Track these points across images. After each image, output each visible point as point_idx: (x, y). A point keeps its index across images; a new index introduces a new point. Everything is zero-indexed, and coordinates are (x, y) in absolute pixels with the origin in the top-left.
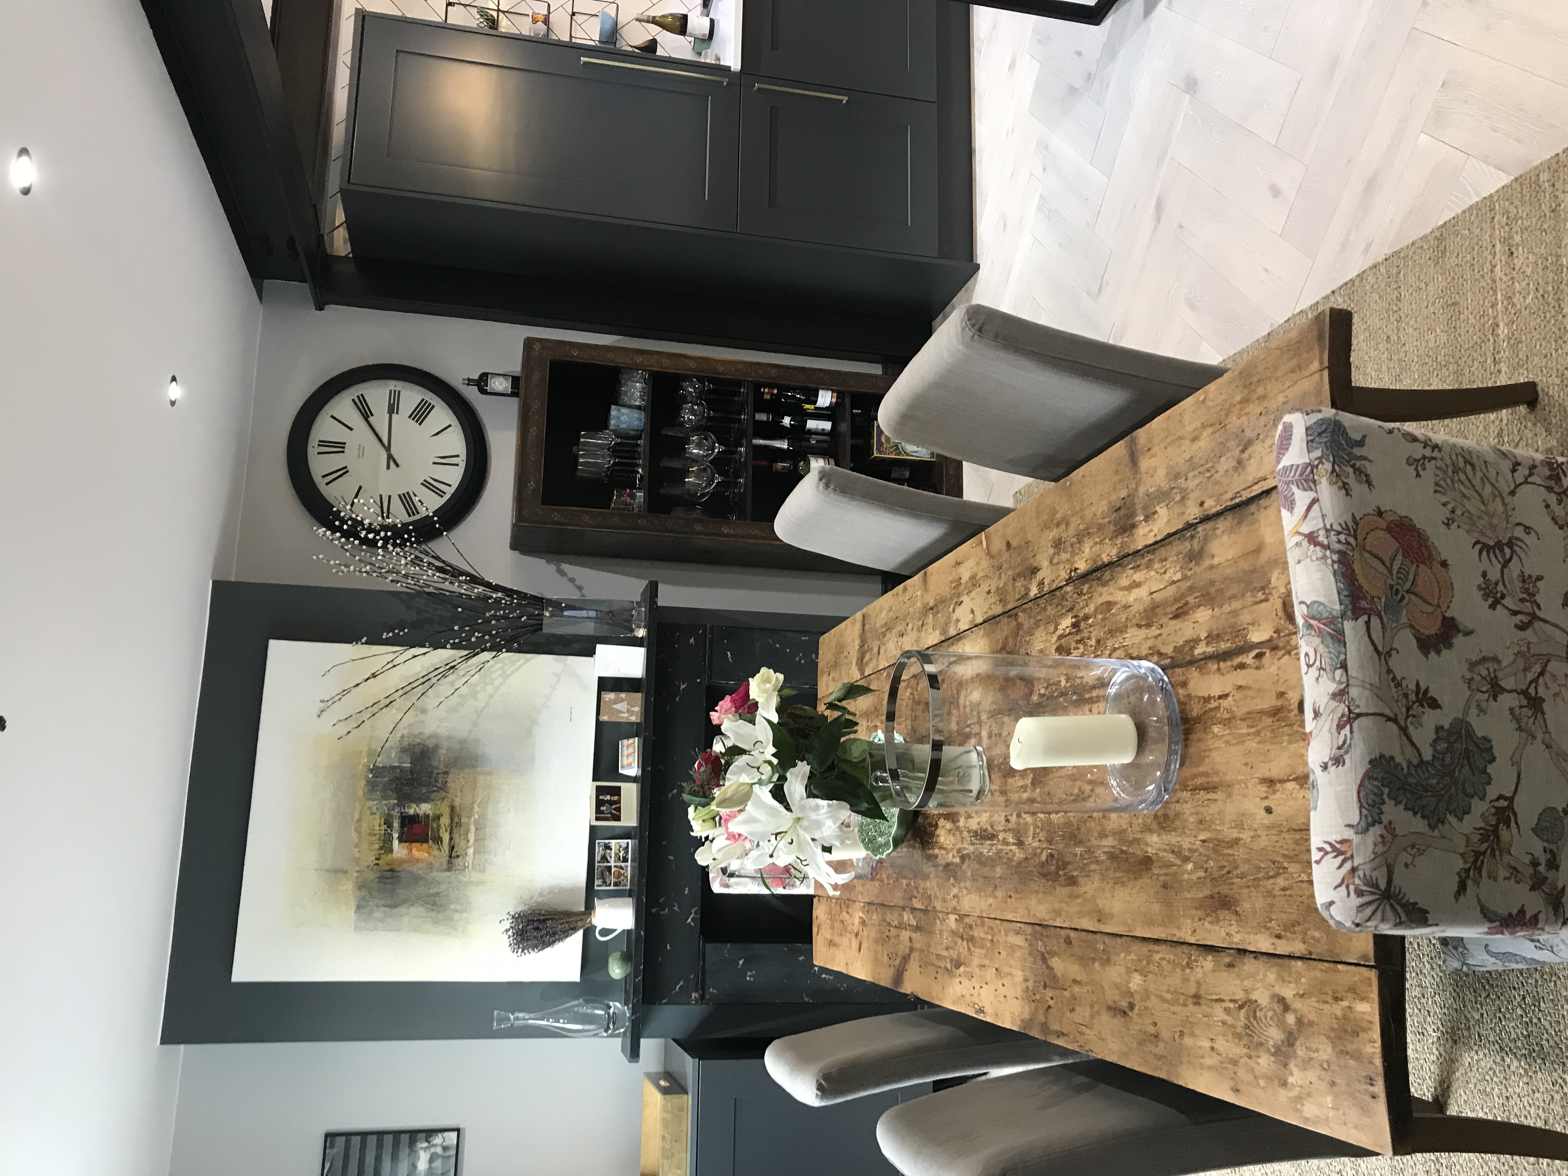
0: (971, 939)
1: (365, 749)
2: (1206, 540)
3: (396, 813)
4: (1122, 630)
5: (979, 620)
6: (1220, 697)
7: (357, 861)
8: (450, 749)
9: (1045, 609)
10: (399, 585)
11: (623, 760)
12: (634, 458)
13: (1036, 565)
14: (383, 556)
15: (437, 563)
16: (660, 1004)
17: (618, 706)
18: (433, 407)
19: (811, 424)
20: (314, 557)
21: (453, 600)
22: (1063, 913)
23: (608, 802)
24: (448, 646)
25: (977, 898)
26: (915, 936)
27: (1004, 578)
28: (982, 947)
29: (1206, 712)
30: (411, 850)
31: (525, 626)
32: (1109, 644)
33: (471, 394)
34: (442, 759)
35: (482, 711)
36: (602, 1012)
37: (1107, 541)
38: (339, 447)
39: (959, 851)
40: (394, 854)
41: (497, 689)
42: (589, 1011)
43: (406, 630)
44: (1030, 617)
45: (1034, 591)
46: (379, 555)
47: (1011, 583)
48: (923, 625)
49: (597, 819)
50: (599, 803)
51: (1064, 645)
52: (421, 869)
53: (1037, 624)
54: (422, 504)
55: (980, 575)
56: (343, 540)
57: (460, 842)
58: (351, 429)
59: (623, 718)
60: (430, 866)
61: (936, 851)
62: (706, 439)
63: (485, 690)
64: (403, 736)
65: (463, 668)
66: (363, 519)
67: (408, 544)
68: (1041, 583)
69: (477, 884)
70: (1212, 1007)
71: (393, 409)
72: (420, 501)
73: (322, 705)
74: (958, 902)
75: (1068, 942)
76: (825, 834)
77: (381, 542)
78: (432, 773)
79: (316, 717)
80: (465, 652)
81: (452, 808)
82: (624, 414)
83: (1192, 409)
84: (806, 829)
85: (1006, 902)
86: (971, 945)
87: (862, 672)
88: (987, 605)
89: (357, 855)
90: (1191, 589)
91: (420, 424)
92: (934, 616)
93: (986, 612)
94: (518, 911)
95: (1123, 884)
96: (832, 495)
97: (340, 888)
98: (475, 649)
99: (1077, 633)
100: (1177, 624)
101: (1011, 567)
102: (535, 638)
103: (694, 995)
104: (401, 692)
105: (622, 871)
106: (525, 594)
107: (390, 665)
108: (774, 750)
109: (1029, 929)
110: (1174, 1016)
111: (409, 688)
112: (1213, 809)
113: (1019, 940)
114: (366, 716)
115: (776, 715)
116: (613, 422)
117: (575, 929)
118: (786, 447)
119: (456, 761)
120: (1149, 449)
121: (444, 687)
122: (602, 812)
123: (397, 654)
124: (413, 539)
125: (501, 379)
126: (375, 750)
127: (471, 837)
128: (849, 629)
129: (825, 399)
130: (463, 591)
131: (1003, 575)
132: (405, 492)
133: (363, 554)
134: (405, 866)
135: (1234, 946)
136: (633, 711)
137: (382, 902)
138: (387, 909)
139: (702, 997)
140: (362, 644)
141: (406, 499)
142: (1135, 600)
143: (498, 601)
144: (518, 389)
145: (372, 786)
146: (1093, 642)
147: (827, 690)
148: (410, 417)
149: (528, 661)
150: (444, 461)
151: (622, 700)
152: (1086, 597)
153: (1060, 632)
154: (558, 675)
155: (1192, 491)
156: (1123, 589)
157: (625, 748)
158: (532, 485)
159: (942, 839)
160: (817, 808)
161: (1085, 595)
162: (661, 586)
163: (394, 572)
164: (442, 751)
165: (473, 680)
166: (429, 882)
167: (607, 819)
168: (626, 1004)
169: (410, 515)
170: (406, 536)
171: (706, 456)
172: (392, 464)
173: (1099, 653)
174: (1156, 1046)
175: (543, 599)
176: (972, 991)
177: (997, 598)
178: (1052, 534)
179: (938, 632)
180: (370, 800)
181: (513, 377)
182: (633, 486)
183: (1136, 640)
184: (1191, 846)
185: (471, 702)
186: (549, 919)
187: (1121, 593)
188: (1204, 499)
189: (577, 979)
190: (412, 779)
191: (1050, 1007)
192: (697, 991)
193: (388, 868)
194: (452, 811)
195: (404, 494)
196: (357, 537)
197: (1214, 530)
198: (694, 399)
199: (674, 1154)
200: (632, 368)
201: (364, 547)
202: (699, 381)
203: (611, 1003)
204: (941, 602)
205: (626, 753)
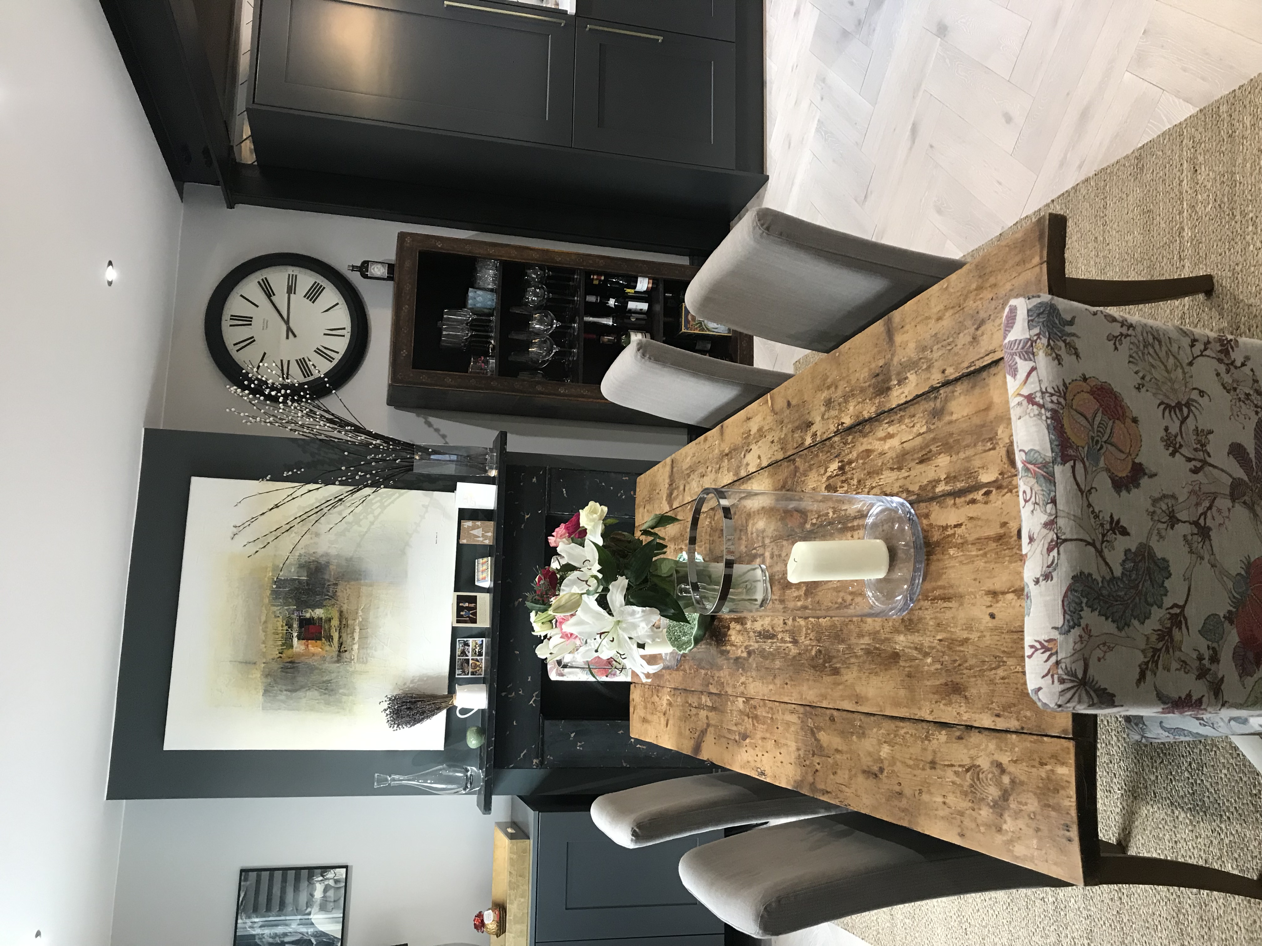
0: (756, 717)
1: (270, 565)
2: (946, 400)
3: (295, 616)
4: (879, 472)
5: (765, 464)
6: (955, 526)
7: (264, 655)
8: (338, 565)
9: (817, 455)
10: (297, 433)
11: (479, 575)
12: (487, 332)
13: (810, 420)
14: (283, 409)
15: (327, 416)
16: (508, 768)
17: (475, 532)
18: (324, 288)
19: (632, 305)
20: (228, 410)
21: (341, 446)
22: (828, 697)
23: (466, 608)
24: (337, 483)
25: (761, 684)
26: (711, 714)
27: (784, 431)
28: (764, 723)
29: (943, 539)
30: (307, 646)
31: (399, 467)
32: (868, 483)
33: (355, 278)
34: (332, 573)
35: (364, 535)
36: (461, 775)
37: (868, 401)
38: (247, 321)
39: (746, 648)
40: (294, 649)
41: (376, 518)
42: (451, 774)
43: (303, 470)
44: (805, 462)
45: (808, 441)
46: (280, 408)
47: (790, 436)
48: (719, 468)
49: (458, 622)
50: (459, 609)
51: (832, 484)
52: (316, 661)
53: (811, 468)
54: (315, 367)
55: (766, 428)
56: (251, 396)
57: (346, 638)
58: (257, 306)
59: (478, 541)
60: (324, 659)
61: (728, 648)
62: (547, 317)
63: (367, 518)
64: (300, 555)
65: (349, 500)
66: (267, 379)
67: (304, 400)
68: (815, 435)
69: (361, 673)
70: (945, 771)
71: (291, 290)
72: (313, 365)
73: (235, 530)
74: (745, 687)
75: (832, 719)
76: (640, 634)
77: (282, 398)
78: (324, 584)
79: (229, 539)
80: (351, 488)
81: (341, 613)
82: (479, 296)
83: (937, 294)
84: (624, 630)
85: (783, 688)
86: (755, 722)
87: (671, 506)
88: (771, 452)
89: (264, 650)
90: (934, 440)
91: (313, 302)
92: (728, 461)
93: (770, 458)
94: (395, 694)
95: (876, 674)
96: (648, 362)
97: (250, 676)
98: (359, 485)
99: (842, 475)
100: (922, 468)
101: (791, 422)
102: (408, 477)
103: (535, 761)
104: (299, 520)
105: (478, 663)
106: (399, 441)
107: (290, 498)
108: (599, 567)
109: (801, 709)
110: (915, 778)
111: (304, 517)
112: (949, 614)
113: (793, 718)
114: (270, 538)
115: (602, 539)
116: (470, 302)
117: (439, 709)
118: (611, 323)
119: (343, 575)
120: (902, 327)
121: (334, 516)
122: (462, 616)
123: (295, 489)
124: (308, 396)
125: (379, 266)
126: (278, 566)
127: (356, 636)
128: (661, 470)
129: (643, 284)
130: (349, 439)
131: (784, 428)
132: (301, 357)
133: (267, 407)
134: (303, 658)
135: (963, 723)
136: (487, 536)
137: (284, 687)
138: (288, 693)
139: (542, 763)
140: (267, 480)
141: (302, 364)
142: (889, 448)
143: (377, 446)
144: (393, 274)
145: (275, 594)
146: (855, 482)
147: (643, 520)
148: (305, 297)
149: (401, 495)
150: (332, 332)
151: (478, 527)
152: (850, 446)
153: (829, 474)
154: (426, 507)
155: (936, 360)
156: (880, 439)
157: (480, 566)
158: (404, 353)
159: (733, 638)
160: (633, 613)
161: (849, 444)
162: (509, 436)
163: (293, 423)
164: (331, 567)
165: (357, 510)
166: (322, 672)
167: (465, 622)
168: (481, 768)
169: (305, 377)
170: (302, 394)
171: (546, 330)
172: (290, 335)
173: (860, 491)
174: (901, 802)
175: (413, 445)
176: (756, 758)
177: (779, 446)
178: (824, 395)
179: (731, 473)
180: (274, 606)
181: (389, 264)
182: (486, 354)
183: (889, 480)
184: (930, 644)
185: (355, 527)
186: (419, 701)
187: (878, 442)
188: (945, 367)
189: (442, 748)
190: (309, 589)
191: (817, 771)
192: (537, 758)
193: (289, 660)
194: (341, 615)
195: (300, 360)
196: (262, 394)
197: (953, 392)
198: (537, 284)
199: (518, 886)
200: (488, 257)
201: (268, 402)
202: (541, 269)
203: (469, 768)
204: (735, 450)
205: (481, 569)
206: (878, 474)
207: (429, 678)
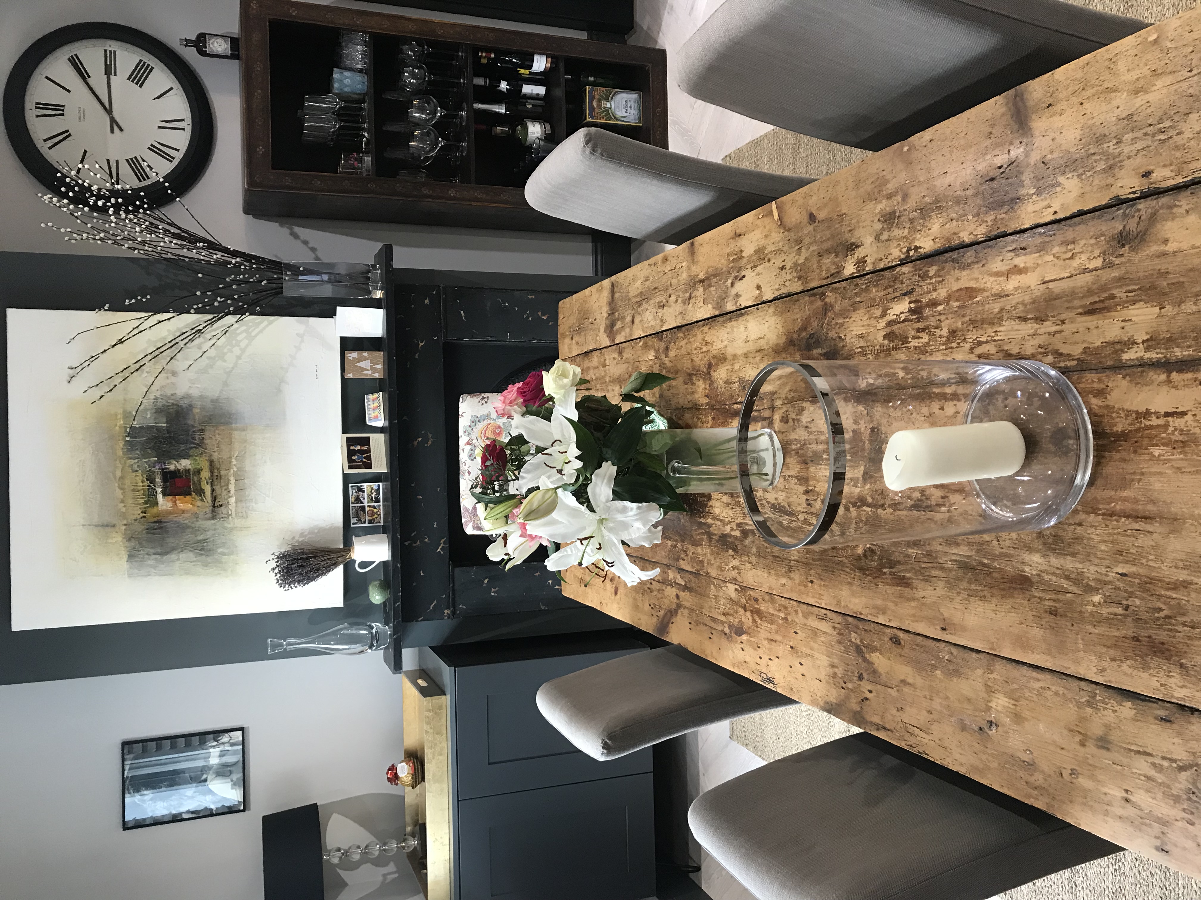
0: (757, 612)
1: (121, 411)
2: (1153, 218)
3: (157, 469)
4: (996, 320)
5: (768, 295)
6: (1167, 414)
7: (123, 515)
8: (203, 408)
9: (867, 290)
10: (136, 252)
11: (370, 414)
12: (358, 122)
13: (853, 240)
14: (116, 223)
15: (173, 230)
16: (417, 621)
17: (362, 364)
18: (152, 68)
19: (527, 89)
20: (43, 225)
21: (193, 265)
22: (889, 612)
23: (358, 451)
24: (192, 311)
25: (766, 575)
26: (682, 594)
27: (804, 254)
28: (772, 622)
29: (1137, 430)
30: (175, 502)
31: (265, 289)
32: (972, 336)
33: (190, 55)
34: (197, 417)
35: (231, 371)
36: (365, 632)
37: (970, 217)
38: (58, 110)
39: (739, 525)
40: (160, 508)
41: (243, 351)
42: (354, 632)
43: (148, 297)
44: (844, 298)
45: (850, 269)
46: (112, 222)
47: (814, 260)
48: (690, 298)
49: (350, 467)
50: (350, 453)
51: (897, 332)
52: (187, 519)
53: (854, 306)
54: (151, 169)
55: (771, 248)
56: (71, 207)
57: (222, 493)
58: (69, 91)
59: (367, 375)
60: (196, 516)
61: (709, 521)
62: (428, 103)
63: (232, 352)
64: (156, 398)
65: (210, 332)
66: (90, 186)
67: (141, 211)
68: (862, 261)
69: (241, 529)
70: (1131, 758)
71: (109, 70)
72: (149, 166)
73: (71, 372)
74: (739, 573)
75: (896, 641)
76: (634, 537)
77: (112, 209)
78: (188, 431)
79: (66, 383)
80: (210, 316)
81: (211, 463)
82: (347, 77)
83: (1132, 52)
85: (806, 586)
86: (756, 617)
87: (612, 339)
88: (780, 281)
89: (124, 510)
90: (1121, 280)
91: (141, 86)
92: (705, 290)
93: (779, 289)
94: (283, 551)
95: (983, 598)
96: (599, 160)
97: (110, 541)
98: (220, 312)
99: (918, 320)
100: (1091, 321)
101: (815, 242)
102: (276, 301)
103: (446, 611)
104: (150, 357)
105: (375, 510)
106: (263, 259)
107: (136, 331)
108: (578, 453)
109: (839, 619)
110: (1063, 752)
111: (157, 353)
112: (1144, 541)
113: (824, 626)
114: (117, 380)
115: (576, 412)
116: (336, 85)
117: (336, 565)
118: (504, 111)
119: (210, 419)
120: (1050, 105)
121: (193, 351)
122: (354, 461)
123: (142, 320)
124: (146, 206)
125: (220, 40)
126: (130, 413)
127: (232, 487)
128: (595, 296)
129: (540, 64)
130: (202, 258)
131: (803, 250)
132: (132, 156)
133: (95, 220)
134: (171, 517)
136: (376, 369)
137: (152, 551)
138: (157, 556)
139: (454, 613)
140: (106, 310)
141: (134, 164)
142: (1016, 289)
143: (237, 266)
144: (238, 51)
145: (130, 446)
146: (945, 332)
147: (570, 352)
148: (129, 79)
149: (270, 323)
150: (168, 125)
151: (366, 359)
152: (934, 280)
153: (890, 317)
154: (301, 336)
155: (1129, 157)
156: (998, 274)
157: (371, 402)
158: (261, 150)
159: (717, 511)
160: (624, 510)
161: (931, 278)
162: (395, 249)
163: (131, 240)
164: (196, 411)
165: (220, 343)
166: (196, 531)
167: (359, 467)
168: (386, 623)
169: (140, 181)
170: (138, 203)
171: (428, 120)
172: (116, 128)
173: (954, 345)
174: (1032, 775)
175: (281, 263)
176: (759, 661)
177: (795, 274)
178: (879, 207)
179: (710, 306)
180: (131, 458)
181: (232, 38)
182: (359, 150)
183: (1018, 336)
184: (1100, 577)
185: (219, 363)
186: (311, 557)
187: (992, 279)
188: (1151, 168)
189: (342, 605)
190: (170, 437)
191: (867, 699)
192: (448, 608)
193: (156, 519)
194: (211, 465)
195: (131, 159)
196: (87, 204)
197: (1170, 207)
198: (415, 63)
199: (436, 744)
200: (352, 30)
201: (95, 214)
202: (418, 44)
203: (373, 624)
204: (715, 276)
205: (372, 406)
206: (992, 324)
207: (321, 530)
